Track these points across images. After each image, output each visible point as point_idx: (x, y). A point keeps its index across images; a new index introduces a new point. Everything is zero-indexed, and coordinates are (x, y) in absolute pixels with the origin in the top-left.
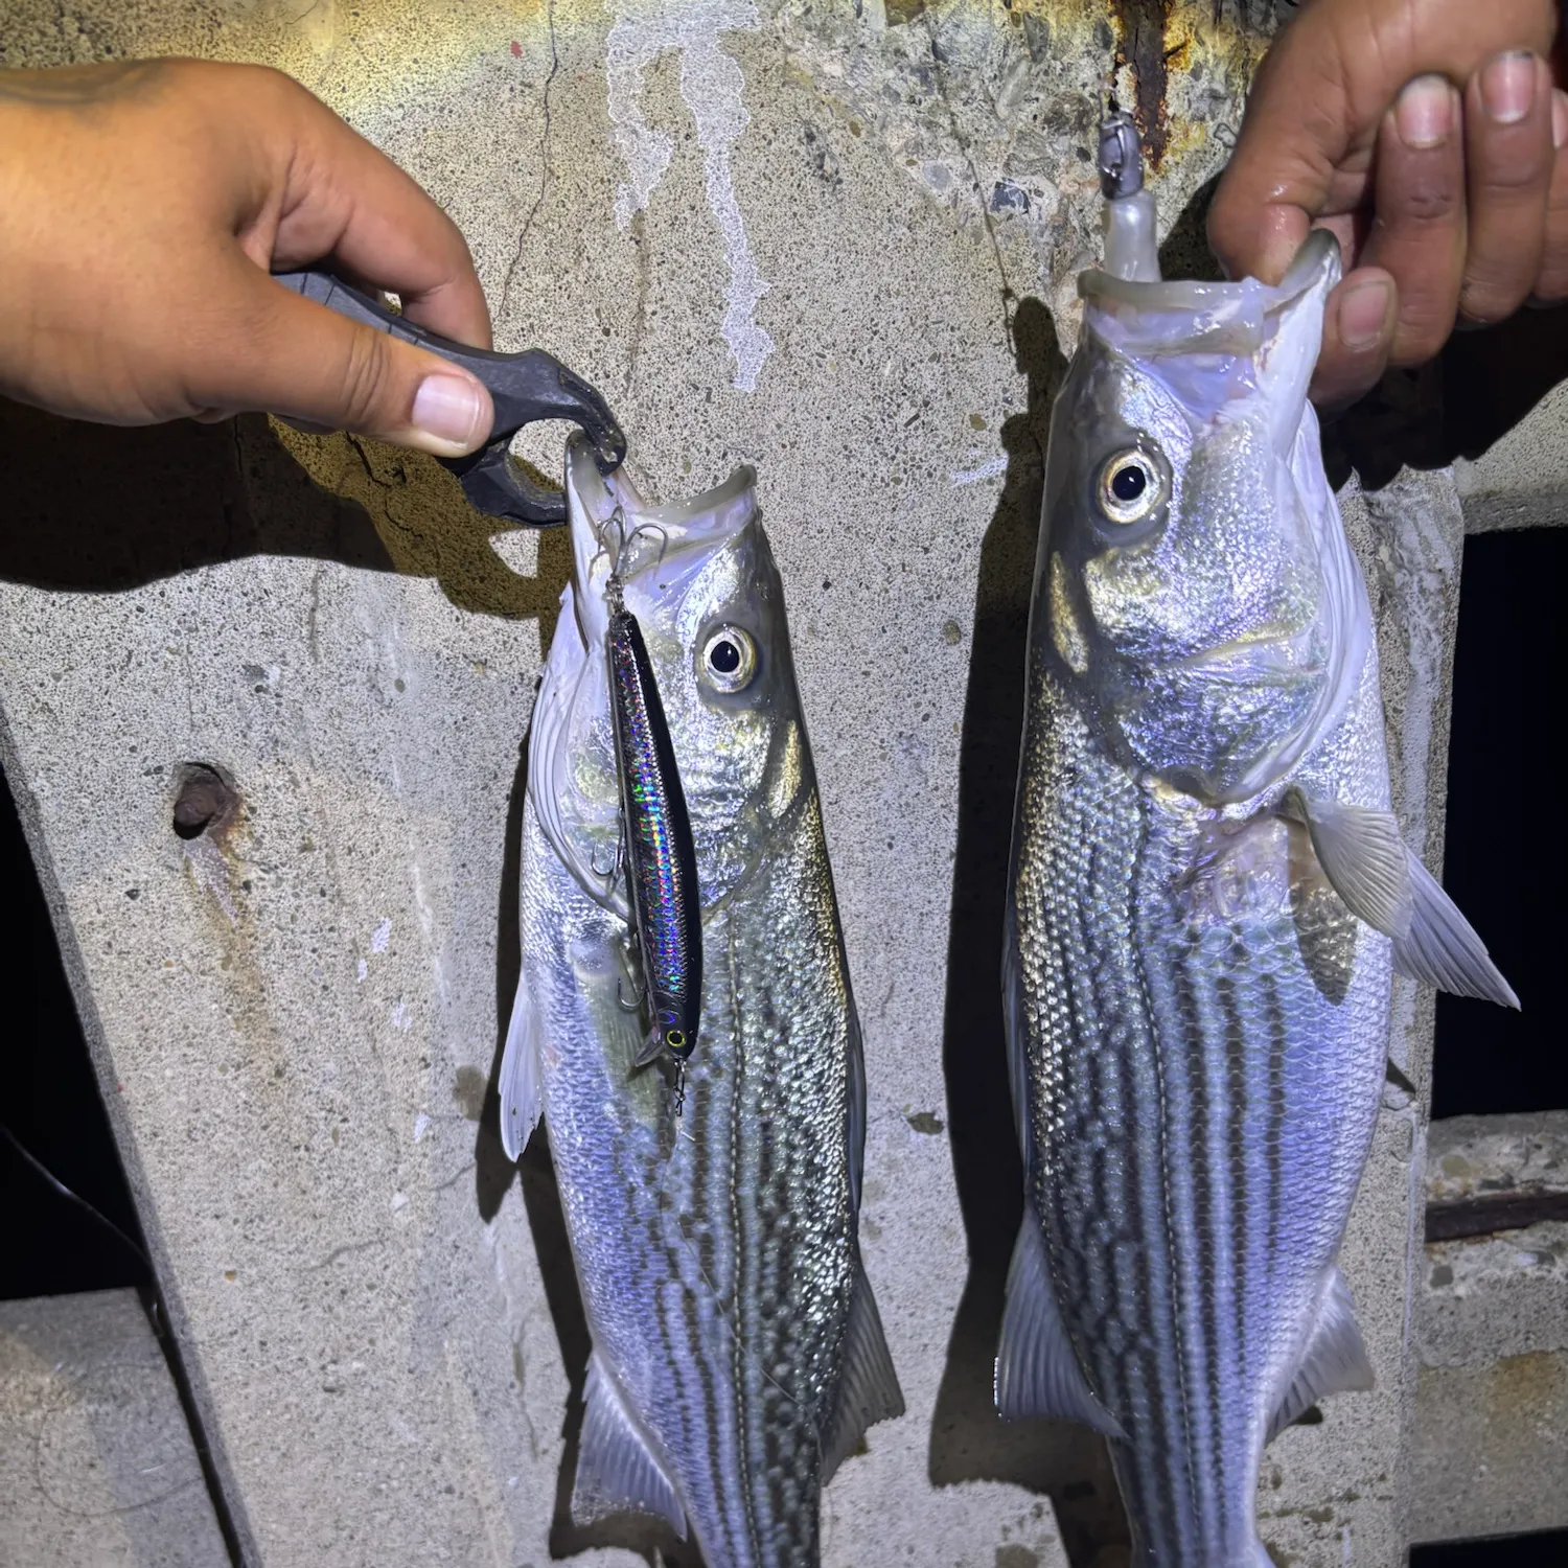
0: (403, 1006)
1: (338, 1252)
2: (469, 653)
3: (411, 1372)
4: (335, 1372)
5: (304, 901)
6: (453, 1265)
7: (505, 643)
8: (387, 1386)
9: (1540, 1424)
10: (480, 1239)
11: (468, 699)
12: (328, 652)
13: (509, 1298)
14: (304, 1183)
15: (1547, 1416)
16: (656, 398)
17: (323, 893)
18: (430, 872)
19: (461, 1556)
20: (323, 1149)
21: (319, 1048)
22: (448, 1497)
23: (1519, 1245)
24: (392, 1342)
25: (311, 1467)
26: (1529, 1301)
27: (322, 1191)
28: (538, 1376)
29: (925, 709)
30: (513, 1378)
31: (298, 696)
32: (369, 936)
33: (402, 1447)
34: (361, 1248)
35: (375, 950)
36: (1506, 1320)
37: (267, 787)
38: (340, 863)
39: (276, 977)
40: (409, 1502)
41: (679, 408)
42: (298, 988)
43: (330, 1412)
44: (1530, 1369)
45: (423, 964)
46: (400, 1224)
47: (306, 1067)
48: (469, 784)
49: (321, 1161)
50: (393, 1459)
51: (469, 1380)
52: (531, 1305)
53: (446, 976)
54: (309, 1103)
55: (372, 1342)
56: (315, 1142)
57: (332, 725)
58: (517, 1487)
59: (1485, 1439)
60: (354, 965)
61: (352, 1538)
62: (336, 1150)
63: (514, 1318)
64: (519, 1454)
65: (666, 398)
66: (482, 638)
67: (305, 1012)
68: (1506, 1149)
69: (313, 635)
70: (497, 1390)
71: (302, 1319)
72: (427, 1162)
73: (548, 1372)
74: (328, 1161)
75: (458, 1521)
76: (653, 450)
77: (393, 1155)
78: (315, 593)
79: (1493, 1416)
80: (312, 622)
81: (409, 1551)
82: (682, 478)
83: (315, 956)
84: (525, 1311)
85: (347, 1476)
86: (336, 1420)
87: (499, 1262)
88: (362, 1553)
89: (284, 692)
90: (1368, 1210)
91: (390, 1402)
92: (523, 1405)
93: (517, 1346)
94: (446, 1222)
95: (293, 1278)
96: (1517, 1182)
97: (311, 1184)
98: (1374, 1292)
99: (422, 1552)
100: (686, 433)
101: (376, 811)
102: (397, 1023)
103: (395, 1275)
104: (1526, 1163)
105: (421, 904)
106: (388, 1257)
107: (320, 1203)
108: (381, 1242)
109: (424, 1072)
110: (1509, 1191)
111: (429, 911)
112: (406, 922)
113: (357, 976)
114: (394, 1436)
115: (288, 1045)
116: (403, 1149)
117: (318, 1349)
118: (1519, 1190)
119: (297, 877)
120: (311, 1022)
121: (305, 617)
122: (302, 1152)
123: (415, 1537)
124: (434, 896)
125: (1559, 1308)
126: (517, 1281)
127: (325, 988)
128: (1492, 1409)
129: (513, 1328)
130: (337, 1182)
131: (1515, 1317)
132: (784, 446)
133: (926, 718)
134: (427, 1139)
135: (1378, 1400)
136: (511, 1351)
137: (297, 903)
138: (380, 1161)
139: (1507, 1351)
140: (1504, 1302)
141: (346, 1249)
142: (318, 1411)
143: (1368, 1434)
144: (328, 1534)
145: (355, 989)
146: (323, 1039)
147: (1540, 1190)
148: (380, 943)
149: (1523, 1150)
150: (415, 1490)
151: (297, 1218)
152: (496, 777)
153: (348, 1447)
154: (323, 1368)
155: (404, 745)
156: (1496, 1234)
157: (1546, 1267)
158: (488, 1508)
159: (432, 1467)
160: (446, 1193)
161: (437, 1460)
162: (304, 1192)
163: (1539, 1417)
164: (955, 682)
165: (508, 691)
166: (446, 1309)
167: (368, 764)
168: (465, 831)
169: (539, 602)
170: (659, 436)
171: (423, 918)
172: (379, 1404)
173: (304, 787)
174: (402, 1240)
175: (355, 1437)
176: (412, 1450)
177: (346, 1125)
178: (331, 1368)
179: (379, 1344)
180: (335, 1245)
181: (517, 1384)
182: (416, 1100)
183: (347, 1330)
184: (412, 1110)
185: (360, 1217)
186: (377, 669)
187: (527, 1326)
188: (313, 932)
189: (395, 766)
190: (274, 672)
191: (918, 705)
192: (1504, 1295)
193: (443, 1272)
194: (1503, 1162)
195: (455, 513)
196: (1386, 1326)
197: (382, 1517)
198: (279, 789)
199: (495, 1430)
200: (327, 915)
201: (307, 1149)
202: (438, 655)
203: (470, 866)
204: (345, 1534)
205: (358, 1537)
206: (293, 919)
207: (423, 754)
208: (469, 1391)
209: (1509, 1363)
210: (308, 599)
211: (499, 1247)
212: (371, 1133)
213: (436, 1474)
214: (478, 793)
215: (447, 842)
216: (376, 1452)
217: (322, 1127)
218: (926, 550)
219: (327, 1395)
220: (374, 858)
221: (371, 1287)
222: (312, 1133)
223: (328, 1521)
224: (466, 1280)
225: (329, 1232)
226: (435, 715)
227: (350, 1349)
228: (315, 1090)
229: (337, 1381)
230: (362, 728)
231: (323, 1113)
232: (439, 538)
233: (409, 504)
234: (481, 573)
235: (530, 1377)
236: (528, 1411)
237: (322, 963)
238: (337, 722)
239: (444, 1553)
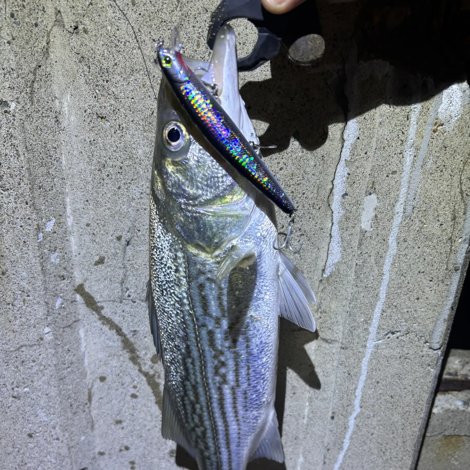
0: (56, 254)
1: (22, 346)
2: (98, 113)
3: (47, 395)
4: (17, 391)
5: (19, 205)
6: (67, 357)
7: (114, 111)
8: (37, 399)
9: (453, 459)
10: (79, 348)
11: (96, 132)
12: (38, 101)
13: (88, 372)
14: (10, 318)
15: (456, 456)
16: (189, 12)
17: (27, 203)
18: (74, 202)
19: (60, 463)
20: (19, 306)
21: (20, 266)
22: (58, 441)
23: (457, 397)
24: (40, 383)
25: (5, 425)
26: (458, 418)
27: (17, 322)
28: (97, 402)
29: (281, 165)
30: (87, 401)
31: (23, 118)
32: (45, 224)
33: (41, 421)
34: (31, 346)
35: (47, 230)
36: (449, 423)
37: (6, 155)
38: (35, 192)
39: (5, 235)
40: (42, 442)
41: (198, 19)
42: (14, 240)
43: (14, 405)
44: (453, 440)
45: (67, 238)
46: (47, 339)
47: (14, 272)
48: (93, 168)
49: (18, 311)
50: (37, 425)
51: (69, 400)
52: (96, 375)
53: (75, 245)
54: (15, 287)
55: (32, 381)
56: (16, 303)
57: (37, 133)
58: (84, 440)
59: (433, 461)
60: (37, 235)
61: (19, 452)
62: (24, 307)
63: (89, 379)
64: (86, 429)
65: (193, 13)
66: (105, 107)
67: (16, 251)
68: (457, 362)
69: (32, 92)
70: (80, 405)
71: (6, 370)
72: (60, 316)
73: (101, 401)
74: (20, 311)
75: (60, 450)
76: (185, 36)
77: (46, 313)
78: (35, 74)
79: (437, 454)
80: (32, 87)
81: (41, 459)
82: (196, 51)
83: (21, 229)
84: (94, 378)
85: (19, 429)
86: (16, 409)
87: (86, 358)
88: (22, 457)
89: (17, 115)
90: (416, 385)
91: (38, 405)
92: (90, 411)
93: (90, 390)
94: (65, 341)
95: (3, 354)
96: (458, 374)
97: (13, 319)
98: (412, 414)
99: (45, 459)
100: (200, 30)
101: (53, 173)
102: (53, 260)
103: (43, 358)
104: (463, 368)
105: (68, 215)
106: (41, 351)
107: (16, 327)
108: (39, 345)
109: (62, 281)
110: (456, 377)
111: (72, 218)
112: (62, 220)
113: (38, 239)
114: (38, 417)
115: (8, 264)
116: (51, 310)
117: (11, 382)
118: (459, 377)
119: (16, 195)
120: (18, 255)
121: (29, 84)
122: (10, 306)
123: (43, 454)
124: (74, 211)
125: (467, 421)
126: (92, 366)
127: (25, 242)
128: (437, 452)
129: (89, 383)
130: (24, 320)
131: (452, 422)
132: (240, 44)
133: (281, 169)
134: (61, 308)
135: (406, 452)
136: (87, 391)
137: (15, 206)
138: (41, 314)
139: (447, 433)
140: (450, 417)
141: (25, 346)
142: (10, 405)
143: (400, 463)
144: (10, 449)
145: (36, 245)
146: (22, 263)
147: (466, 378)
148: (50, 227)
149: (462, 363)
150: (45, 438)
151: (7, 331)
152: (104, 166)
153: (20, 419)
154: (13, 389)
155: (68, 148)
156: (449, 392)
157: (466, 407)
158: (72, 447)
159: (52, 430)
160: (67, 329)
161: (54, 428)
162: (10, 322)
163: (453, 457)
164: (295, 156)
165: (113, 131)
166: (62, 373)
167: (52, 153)
168: (89, 187)
169: (130, 95)
170: (189, 30)
171: (68, 220)
172: (34, 405)
173: (22, 158)
174: (47, 346)
175: (23, 416)
176: (44, 423)
177: (29, 298)
178: (16, 389)
179: (35, 383)
180: (21, 343)
181: (88, 403)
182: (57, 292)
183: (24, 376)
184: (56, 296)
185: (31, 334)
186: (60, 113)
187: (94, 383)
188: (22, 219)
189: (63, 155)
190: (13, 105)
191: (279, 163)
192: (450, 414)
193: (63, 359)
194: (455, 366)
195: (98, 50)
196: (414, 427)
197: (31, 445)
198: (11, 156)
199: (78, 419)
200: (28, 212)
201: (12, 305)
202: (85, 111)
203: (90, 201)
204: (16, 450)
205: (21, 451)
206: (14, 212)
207: (75, 152)
208: (69, 405)
209: (446, 437)
210: (31, 76)
211: (86, 352)
212: (38, 303)
213: (53, 433)
214: (96, 172)
215: (82, 190)
216: (31, 422)
217: (19, 297)
218: (292, 99)
219: (14, 399)
220: (50, 192)
221: (34, 361)
222: (15, 299)
223: (10, 444)
224: (72, 363)
225: (19, 338)
226: (82, 137)
227: (24, 383)
228: (17, 282)
229: (18, 394)
230: (50, 137)
231: (20, 292)
232: (91, 60)
233: (79, 43)
234: (107, 79)
235: (93, 402)
236: (92, 414)
237: (24, 232)
238: (39, 132)
239: (53, 461)
